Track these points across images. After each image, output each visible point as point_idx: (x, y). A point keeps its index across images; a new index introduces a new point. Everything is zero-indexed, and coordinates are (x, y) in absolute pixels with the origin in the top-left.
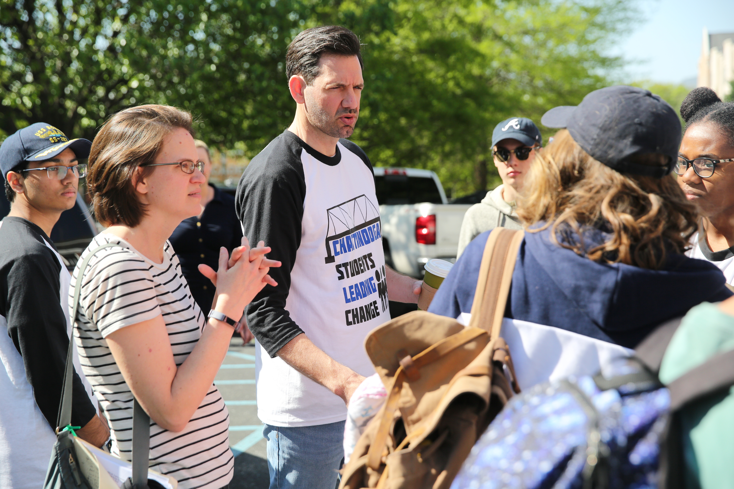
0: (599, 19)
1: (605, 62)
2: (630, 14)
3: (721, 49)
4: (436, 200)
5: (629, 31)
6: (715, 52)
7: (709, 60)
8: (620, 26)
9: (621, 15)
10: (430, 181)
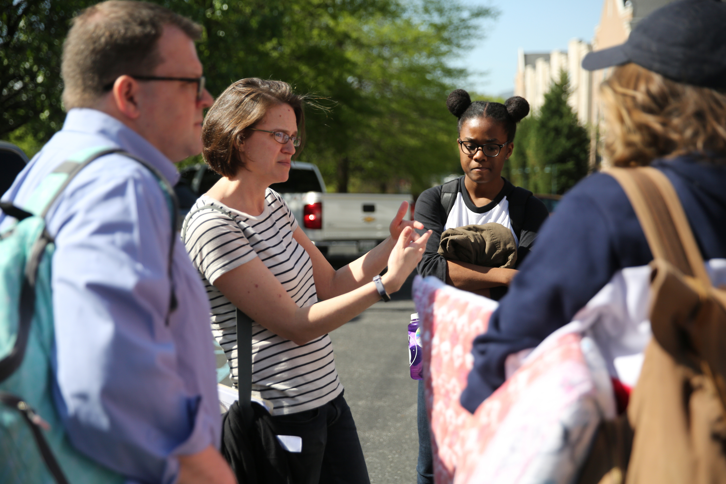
0: (446, 34)
1: (449, 72)
2: (472, 31)
3: (534, 67)
4: (317, 188)
5: (471, 48)
6: (529, 70)
7: (524, 76)
8: (464, 42)
9: (464, 32)
10: (311, 173)
